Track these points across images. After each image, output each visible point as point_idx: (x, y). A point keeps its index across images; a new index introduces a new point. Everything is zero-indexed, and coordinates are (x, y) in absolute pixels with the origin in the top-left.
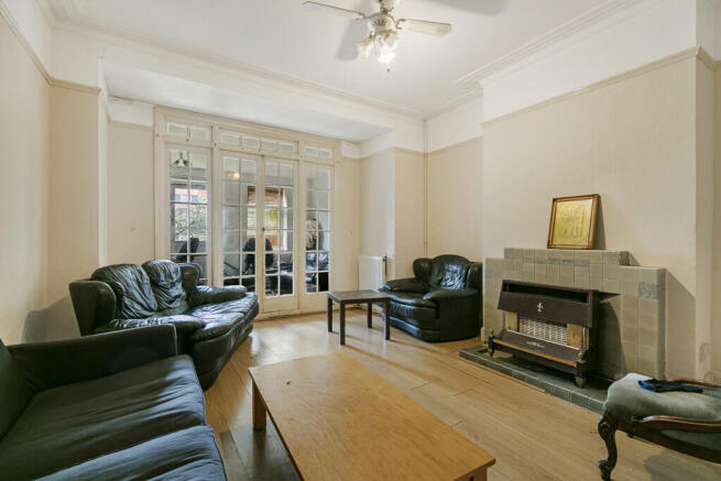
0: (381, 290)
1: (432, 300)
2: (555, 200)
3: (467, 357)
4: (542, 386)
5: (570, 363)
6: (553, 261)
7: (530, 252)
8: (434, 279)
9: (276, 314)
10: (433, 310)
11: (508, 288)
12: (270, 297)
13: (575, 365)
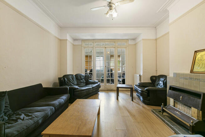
0: (136, 85)
1: (146, 90)
2: (195, 52)
3: (153, 112)
4: (174, 130)
5: (187, 124)
6: (191, 78)
7: (183, 74)
8: (156, 83)
9: (109, 89)
10: (146, 94)
11: (172, 88)
12: (108, 84)
13: (189, 126)
